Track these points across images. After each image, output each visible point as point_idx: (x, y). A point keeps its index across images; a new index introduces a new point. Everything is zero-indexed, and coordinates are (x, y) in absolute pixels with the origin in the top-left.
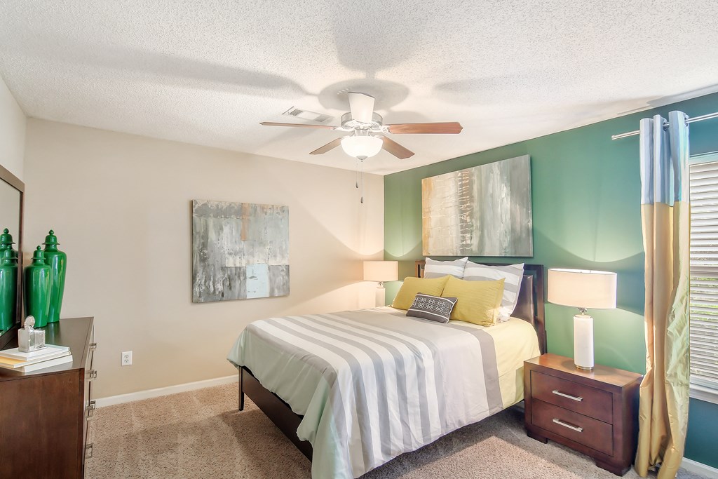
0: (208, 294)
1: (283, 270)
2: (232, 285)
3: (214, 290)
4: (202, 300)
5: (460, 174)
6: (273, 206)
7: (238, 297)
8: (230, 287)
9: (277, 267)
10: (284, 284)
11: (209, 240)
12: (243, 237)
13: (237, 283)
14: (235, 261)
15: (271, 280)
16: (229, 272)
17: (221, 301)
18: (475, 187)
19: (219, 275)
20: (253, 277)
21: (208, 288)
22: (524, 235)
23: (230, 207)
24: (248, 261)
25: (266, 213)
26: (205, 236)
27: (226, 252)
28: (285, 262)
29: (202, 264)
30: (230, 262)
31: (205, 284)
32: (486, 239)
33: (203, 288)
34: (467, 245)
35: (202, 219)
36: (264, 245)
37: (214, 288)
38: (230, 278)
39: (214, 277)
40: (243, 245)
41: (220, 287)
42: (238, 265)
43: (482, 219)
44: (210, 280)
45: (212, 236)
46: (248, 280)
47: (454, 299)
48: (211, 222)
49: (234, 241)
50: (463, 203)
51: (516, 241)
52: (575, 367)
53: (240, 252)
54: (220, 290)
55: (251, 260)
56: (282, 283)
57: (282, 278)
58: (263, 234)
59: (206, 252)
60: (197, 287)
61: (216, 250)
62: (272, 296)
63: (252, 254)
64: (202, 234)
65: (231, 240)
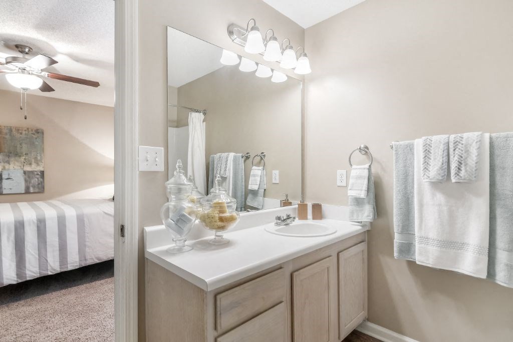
1: (38, 174)
6: (28, 129)
9: (32, 172)
10: (39, 184)
15: (26, 181)
20: (10, 179)
24: (4, 167)
25: (21, 134)
28: (41, 168)
36: (20, 156)
46: (4, 180)
55: (7, 166)
56: (37, 184)
57: (36, 179)
58: (18, 148)
62: (27, 192)
63: (8, 162)
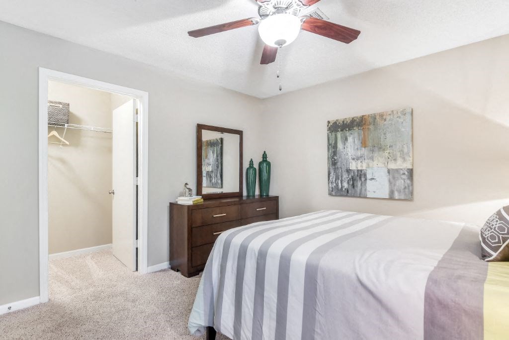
0: (338, 189)
1: (404, 174)
2: (355, 185)
3: (342, 187)
4: (334, 193)
6: (393, 111)
7: (360, 194)
8: (353, 186)
9: (397, 171)
10: (405, 188)
11: (338, 149)
12: (364, 144)
13: (359, 183)
14: (357, 164)
15: (390, 182)
16: (352, 174)
17: (346, 196)
19: (345, 176)
20: (373, 179)
21: (337, 185)
23: (353, 121)
24: (368, 165)
25: (385, 120)
26: (335, 146)
27: (350, 158)
28: (407, 166)
29: (333, 167)
30: (353, 166)
31: (335, 182)
33: (334, 185)
35: (333, 133)
36: (384, 150)
37: (342, 185)
38: (353, 179)
39: (342, 177)
40: (364, 151)
41: (346, 185)
42: (360, 168)
44: (339, 179)
45: (340, 145)
46: (368, 181)
48: (339, 135)
49: (356, 148)
53: (361, 157)
54: (345, 187)
55: (371, 165)
56: (403, 187)
57: (403, 181)
58: (382, 140)
59: (336, 158)
60: (330, 184)
61: (343, 156)
62: (391, 198)
63: (372, 159)
64: (333, 145)
65: (354, 148)
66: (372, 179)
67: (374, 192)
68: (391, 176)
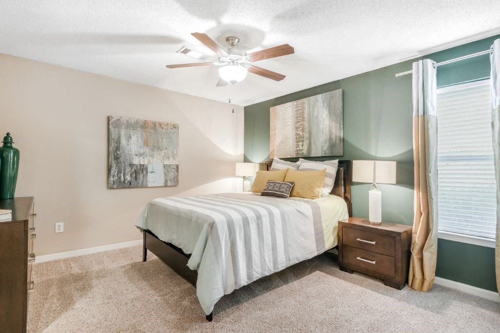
0: (120, 182)
1: (174, 168)
2: (138, 177)
3: (124, 180)
4: (115, 186)
5: (295, 104)
6: (168, 123)
7: (142, 185)
8: (136, 178)
9: (170, 166)
10: (174, 178)
11: (121, 145)
12: (146, 144)
13: (141, 176)
14: (140, 160)
15: (165, 174)
16: (135, 168)
17: (129, 188)
18: (306, 111)
19: (128, 170)
21: (120, 178)
22: (338, 141)
23: (137, 122)
24: (149, 161)
25: (163, 129)
26: (118, 142)
27: (133, 154)
28: (176, 163)
29: (116, 161)
30: (136, 161)
31: (117, 176)
32: (313, 146)
33: (116, 178)
34: (300, 150)
35: (116, 129)
36: (161, 150)
37: (124, 178)
38: (136, 172)
39: (124, 170)
40: (146, 150)
41: (128, 178)
42: (142, 163)
43: (310, 133)
44: (121, 172)
45: (123, 142)
46: (149, 174)
47: (292, 183)
48: (123, 132)
49: (139, 146)
50: (298, 122)
51: (332, 146)
52: (370, 223)
53: (144, 154)
54: (128, 180)
55: (151, 161)
56: (173, 177)
57: (173, 173)
58: (160, 143)
59: (118, 153)
60: (111, 177)
61: (126, 152)
62: (166, 186)
63: (152, 156)
64: (116, 140)
65: (137, 146)
66: (152, 172)
67: (154, 182)
68: (166, 170)
